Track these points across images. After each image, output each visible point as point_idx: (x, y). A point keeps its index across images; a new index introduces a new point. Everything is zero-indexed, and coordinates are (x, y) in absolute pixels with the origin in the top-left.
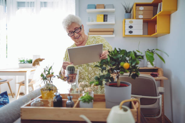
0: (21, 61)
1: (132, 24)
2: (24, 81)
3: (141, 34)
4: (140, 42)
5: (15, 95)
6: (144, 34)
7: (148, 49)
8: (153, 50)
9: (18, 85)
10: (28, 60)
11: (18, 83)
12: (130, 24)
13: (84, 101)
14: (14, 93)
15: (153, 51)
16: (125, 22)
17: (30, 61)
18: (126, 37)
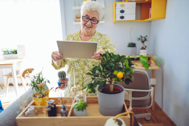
0: (5, 52)
1: (124, 8)
2: (11, 73)
3: (134, 19)
4: (132, 28)
5: (3, 86)
6: (136, 19)
7: (141, 36)
8: (147, 36)
9: (5, 78)
10: (12, 50)
11: (5, 75)
12: (121, 8)
13: (78, 109)
14: (2, 84)
15: (146, 38)
16: (116, 6)
17: (15, 52)
18: (116, 22)
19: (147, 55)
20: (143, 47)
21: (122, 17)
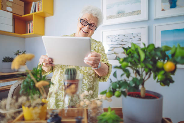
8: (25, 51)
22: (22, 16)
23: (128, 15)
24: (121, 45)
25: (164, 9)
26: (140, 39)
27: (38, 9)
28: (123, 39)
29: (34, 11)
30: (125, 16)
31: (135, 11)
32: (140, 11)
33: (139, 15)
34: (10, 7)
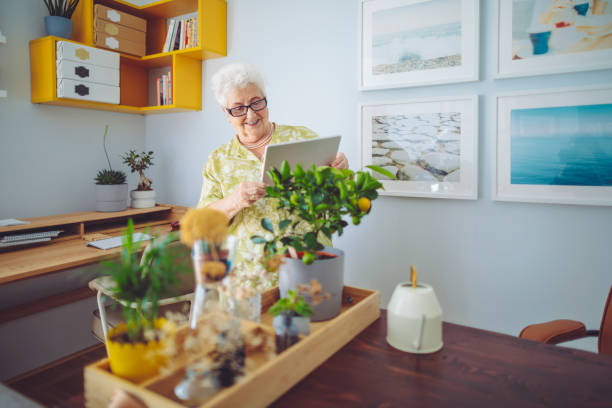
19: (157, 205)
20: (144, 184)
21: (82, 90)
22: (140, 57)
23: (427, 65)
24: (411, 141)
25: (519, 55)
26: (459, 128)
27: (187, 38)
28: (416, 128)
29: (173, 43)
30: (422, 69)
31: (447, 57)
32: (459, 57)
33: (456, 68)
34: (114, 36)
